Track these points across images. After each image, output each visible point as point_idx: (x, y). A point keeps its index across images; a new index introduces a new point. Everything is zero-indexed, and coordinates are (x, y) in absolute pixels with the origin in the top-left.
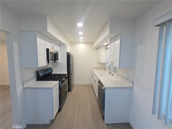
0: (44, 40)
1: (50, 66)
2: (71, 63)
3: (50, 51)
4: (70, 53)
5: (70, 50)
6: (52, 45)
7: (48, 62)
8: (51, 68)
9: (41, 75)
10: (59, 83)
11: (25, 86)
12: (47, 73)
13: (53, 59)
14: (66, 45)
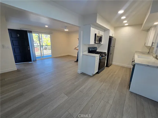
0: (94, 28)
1: (96, 46)
2: (112, 45)
3: (97, 35)
4: (113, 37)
5: (113, 34)
6: (99, 31)
7: (95, 43)
8: (96, 47)
9: (90, 50)
10: (100, 56)
12: (93, 49)
13: (99, 41)
14: (109, 30)
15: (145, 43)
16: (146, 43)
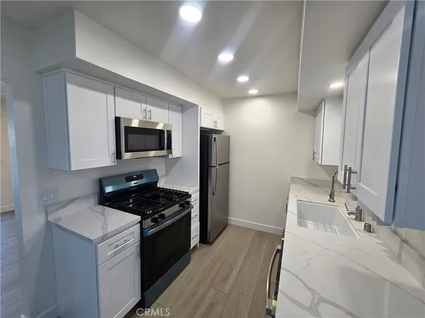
5: (215, 122)
7: (119, 155)
8: (156, 170)
10: (141, 222)
11: (51, 218)
14: (198, 106)
15: (314, 153)
16: (316, 151)
